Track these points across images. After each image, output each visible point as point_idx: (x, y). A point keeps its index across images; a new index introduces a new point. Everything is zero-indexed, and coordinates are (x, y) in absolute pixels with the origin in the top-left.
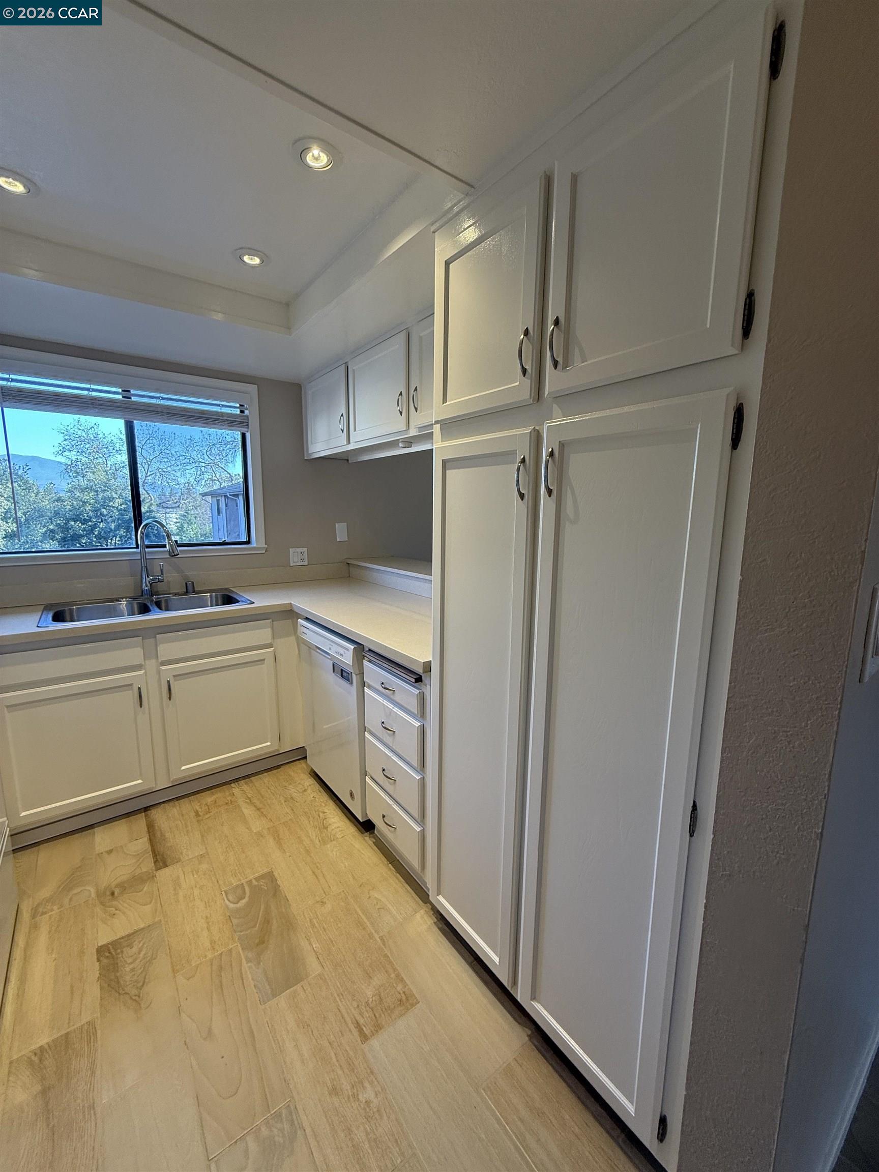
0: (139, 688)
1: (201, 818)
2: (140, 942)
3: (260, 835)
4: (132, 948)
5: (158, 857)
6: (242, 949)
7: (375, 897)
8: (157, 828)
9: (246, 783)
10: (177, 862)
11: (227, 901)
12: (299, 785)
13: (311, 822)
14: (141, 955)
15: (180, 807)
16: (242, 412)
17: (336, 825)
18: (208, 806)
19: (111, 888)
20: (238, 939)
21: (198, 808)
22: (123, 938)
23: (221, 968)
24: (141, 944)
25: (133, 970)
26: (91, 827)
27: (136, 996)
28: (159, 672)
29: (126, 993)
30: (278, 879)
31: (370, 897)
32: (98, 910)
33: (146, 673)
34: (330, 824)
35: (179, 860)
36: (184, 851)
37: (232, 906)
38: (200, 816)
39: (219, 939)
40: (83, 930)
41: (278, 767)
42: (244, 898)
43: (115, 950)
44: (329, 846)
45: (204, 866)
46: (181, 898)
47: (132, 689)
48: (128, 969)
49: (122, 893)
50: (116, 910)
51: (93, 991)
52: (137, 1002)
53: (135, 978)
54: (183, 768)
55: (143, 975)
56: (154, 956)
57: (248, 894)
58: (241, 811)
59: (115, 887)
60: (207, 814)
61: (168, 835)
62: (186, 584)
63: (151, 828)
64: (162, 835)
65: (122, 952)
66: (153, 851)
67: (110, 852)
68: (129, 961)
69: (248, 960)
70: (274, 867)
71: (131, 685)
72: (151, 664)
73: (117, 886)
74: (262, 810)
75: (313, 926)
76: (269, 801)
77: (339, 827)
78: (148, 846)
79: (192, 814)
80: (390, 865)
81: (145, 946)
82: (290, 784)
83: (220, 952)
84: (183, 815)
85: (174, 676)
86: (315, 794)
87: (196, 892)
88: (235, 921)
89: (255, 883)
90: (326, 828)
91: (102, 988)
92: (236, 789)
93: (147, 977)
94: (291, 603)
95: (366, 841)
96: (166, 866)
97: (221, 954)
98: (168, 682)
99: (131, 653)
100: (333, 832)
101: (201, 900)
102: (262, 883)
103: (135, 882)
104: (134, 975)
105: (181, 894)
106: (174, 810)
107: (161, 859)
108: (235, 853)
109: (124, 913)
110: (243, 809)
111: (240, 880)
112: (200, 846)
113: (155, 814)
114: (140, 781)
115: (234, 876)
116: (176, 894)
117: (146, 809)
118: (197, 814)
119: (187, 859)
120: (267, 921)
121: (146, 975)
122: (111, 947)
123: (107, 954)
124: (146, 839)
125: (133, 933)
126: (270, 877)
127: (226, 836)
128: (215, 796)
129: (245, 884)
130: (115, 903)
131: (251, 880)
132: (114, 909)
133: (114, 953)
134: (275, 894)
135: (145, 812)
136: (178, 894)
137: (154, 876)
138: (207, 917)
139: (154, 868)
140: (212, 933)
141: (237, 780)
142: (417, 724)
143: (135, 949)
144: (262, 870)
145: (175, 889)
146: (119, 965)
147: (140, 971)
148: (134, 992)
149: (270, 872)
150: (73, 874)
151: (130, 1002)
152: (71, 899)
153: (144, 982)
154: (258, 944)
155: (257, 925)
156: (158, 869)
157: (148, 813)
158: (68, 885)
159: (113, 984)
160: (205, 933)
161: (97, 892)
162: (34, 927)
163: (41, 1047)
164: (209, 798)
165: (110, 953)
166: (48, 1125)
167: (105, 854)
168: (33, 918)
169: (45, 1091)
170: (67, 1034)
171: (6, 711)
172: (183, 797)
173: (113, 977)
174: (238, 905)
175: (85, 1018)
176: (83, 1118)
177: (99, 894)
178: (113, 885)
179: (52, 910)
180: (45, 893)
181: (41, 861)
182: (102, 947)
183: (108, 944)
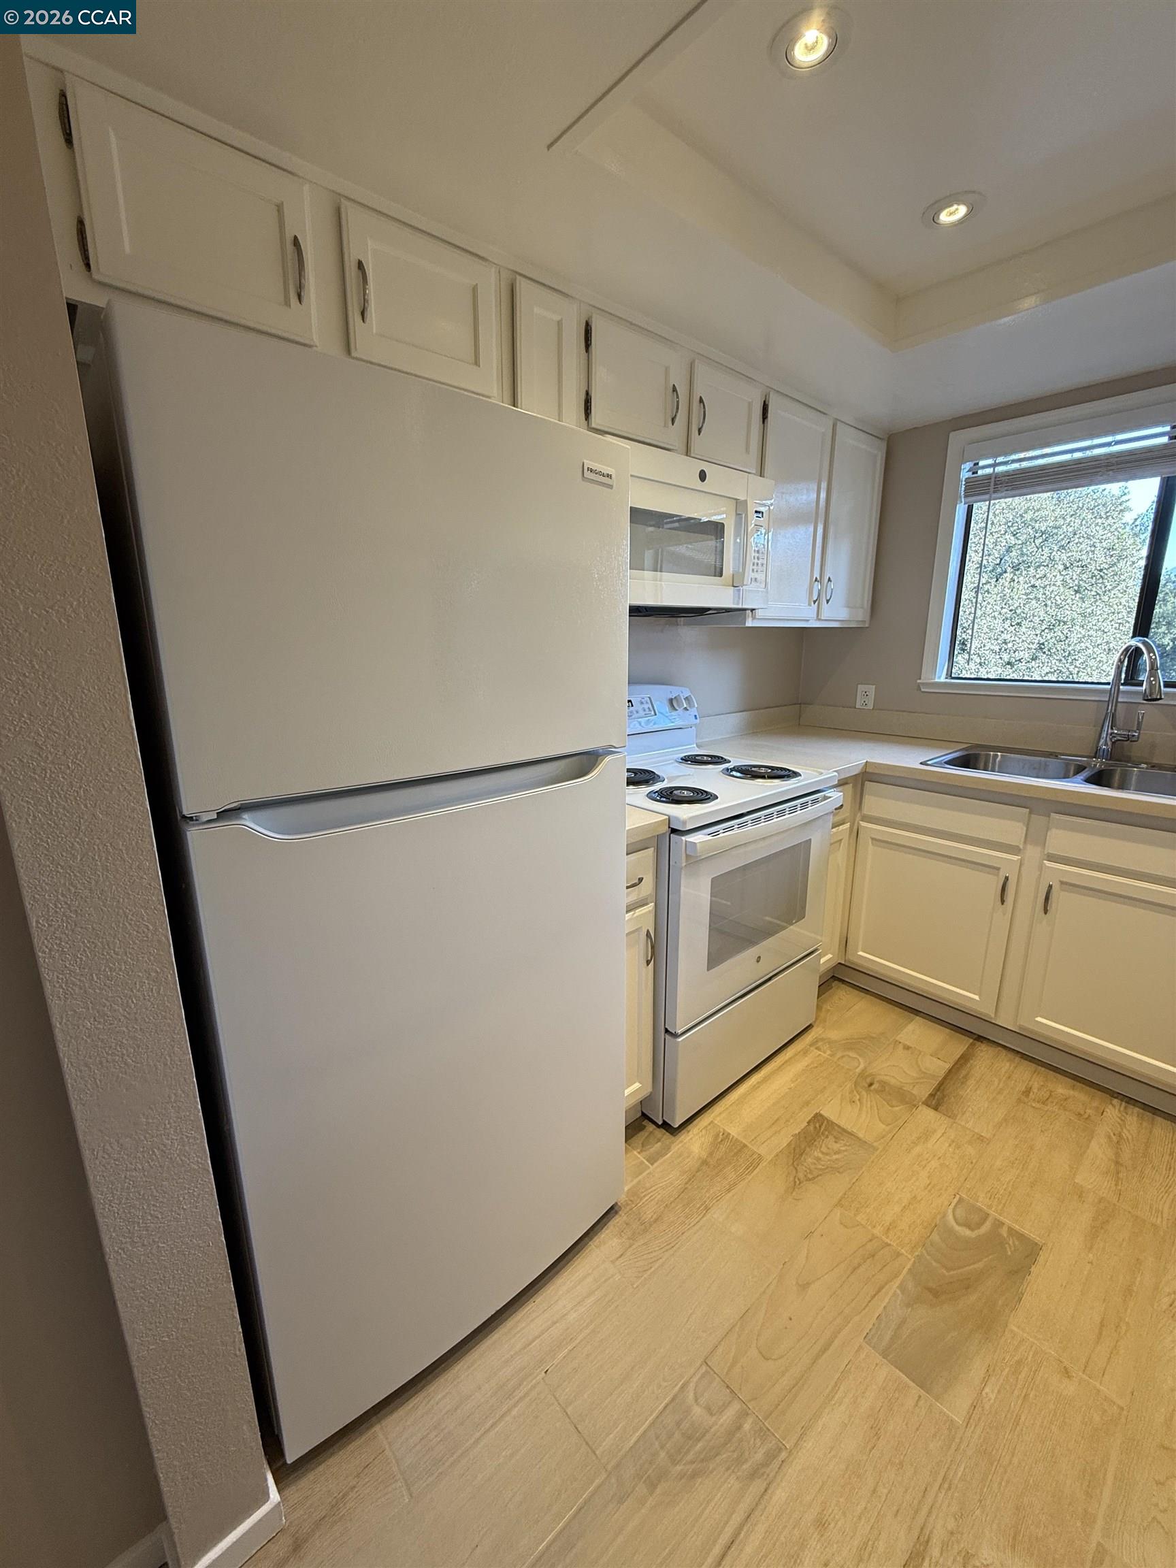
0: (1007, 878)
1: (1026, 1100)
2: (845, 1145)
3: (1080, 1194)
4: (836, 1142)
5: (938, 1093)
6: (910, 1269)
8: (969, 1065)
9: (1141, 1117)
10: (949, 1117)
11: (950, 1211)
14: (835, 1157)
15: (1015, 1067)
18: (1051, 1095)
19: (874, 1079)
20: (918, 1256)
21: (1036, 1086)
22: (839, 1127)
23: (873, 1256)
24: (843, 1148)
25: (818, 1159)
26: (916, 1012)
27: (799, 1179)
28: (1041, 867)
29: (796, 1169)
30: (1039, 1264)
32: (849, 1085)
33: (1021, 860)
35: (953, 1116)
36: (967, 1114)
37: (950, 1217)
38: (1027, 1096)
39: (902, 1231)
40: (825, 1088)
42: (972, 1230)
43: (825, 1130)
45: (970, 1150)
46: (915, 1153)
47: (997, 875)
48: (816, 1154)
49: (877, 1091)
50: (859, 1100)
51: (784, 1139)
52: (795, 1185)
53: (812, 1167)
54: (1039, 1019)
55: (820, 1173)
56: (841, 1170)
57: (982, 1231)
58: (1089, 1141)
59: (877, 1081)
60: (1038, 1102)
61: (971, 1082)
63: (964, 1059)
64: (966, 1077)
65: (827, 1137)
66: (941, 1084)
67: (907, 1048)
68: (824, 1150)
69: (902, 1287)
70: (1050, 1245)
71: (998, 869)
72: (1033, 852)
73: (880, 1082)
74: (1123, 1169)
75: (1016, 1372)
76: (1149, 1170)
78: (942, 1074)
79: (1022, 1087)
81: (845, 1153)
83: (888, 1241)
84: (1009, 1078)
85: (1062, 883)
87: (934, 1164)
88: (935, 1237)
89: (1004, 1232)
91: (789, 1145)
92: (1114, 1110)
93: (820, 1177)
96: (936, 1109)
97: (889, 1245)
98: (1050, 887)
99: (1009, 827)
101: (929, 1177)
102: (1011, 1242)
103: (900, 1096)
104: (815, 1164)
105: (918, 1149)
106: (1005, 1064)
107: (938, 1099)
108: (1018, 1175)
109: (860, 1110)
110: (1094, 1144)
111: (990, 1207)
112: (991, 1125)
113: (984, 1051)
114: (977, 997)
115: (989, 1195)
116: (915, 1144)
117: (980, 1038)
118: (1027, 1092)
119: (963, 1123)
120: (967, 1284)
121: (821, 1175)
122: (825, 1122)
123: (817, 1125)
124: (948, 1066)
125: (849, 1133)
126: (1032, 1251)
127: (1031, 1148)
128: (1072, 1092)
129: (990, 1218)
130: (864, 1093)
131: (1004, 1224)
132: (858, 1097)
133: (822, 1129)
134: (1012, 1274)
135: (975, 1040)
136: (917, 1145)
137: (917, 1107)
138: (915, 1197)
139: (924, 1099)
140: (902, 1216)
143: (836, 1146)
144: (1030, 1231)
145: (919, 1138)
146: (816, 1143)
147: (820, 1167)
148: (801, 1175)
149: (1036, 1244)
150: (864, 1039)
151: (792, 1179)
152: (843, 1057)
153: (814, 1178)
154: (930, 1290)
155: (952, 1273)
156: (926, 1103)
157: (978, 1044)
158: (851, 1045)
159: (797, 1151)
160: (897, 1209)
161: (863, 1070)
162: (805, 1052)
163: (729, 1134)
164: (1062, 1088)
165: (820, 1127)
166: (686, 1183)
167: (901, 1046)
168: (811, 1045)
169: (705, 1162)
170: (745, 1146)
171: (870, 843)
172: (1032, 1060)
173: (803, 1147)
174: (957, 1228)
175: (762, 1150)
176: (699, 1208)
177: (862, 1075)
178: (882, 1078)
179: (825, 1052)
180: (834, 1035)
181: (856, 1007)
182: (821, 1115)
183: (826, 1118)
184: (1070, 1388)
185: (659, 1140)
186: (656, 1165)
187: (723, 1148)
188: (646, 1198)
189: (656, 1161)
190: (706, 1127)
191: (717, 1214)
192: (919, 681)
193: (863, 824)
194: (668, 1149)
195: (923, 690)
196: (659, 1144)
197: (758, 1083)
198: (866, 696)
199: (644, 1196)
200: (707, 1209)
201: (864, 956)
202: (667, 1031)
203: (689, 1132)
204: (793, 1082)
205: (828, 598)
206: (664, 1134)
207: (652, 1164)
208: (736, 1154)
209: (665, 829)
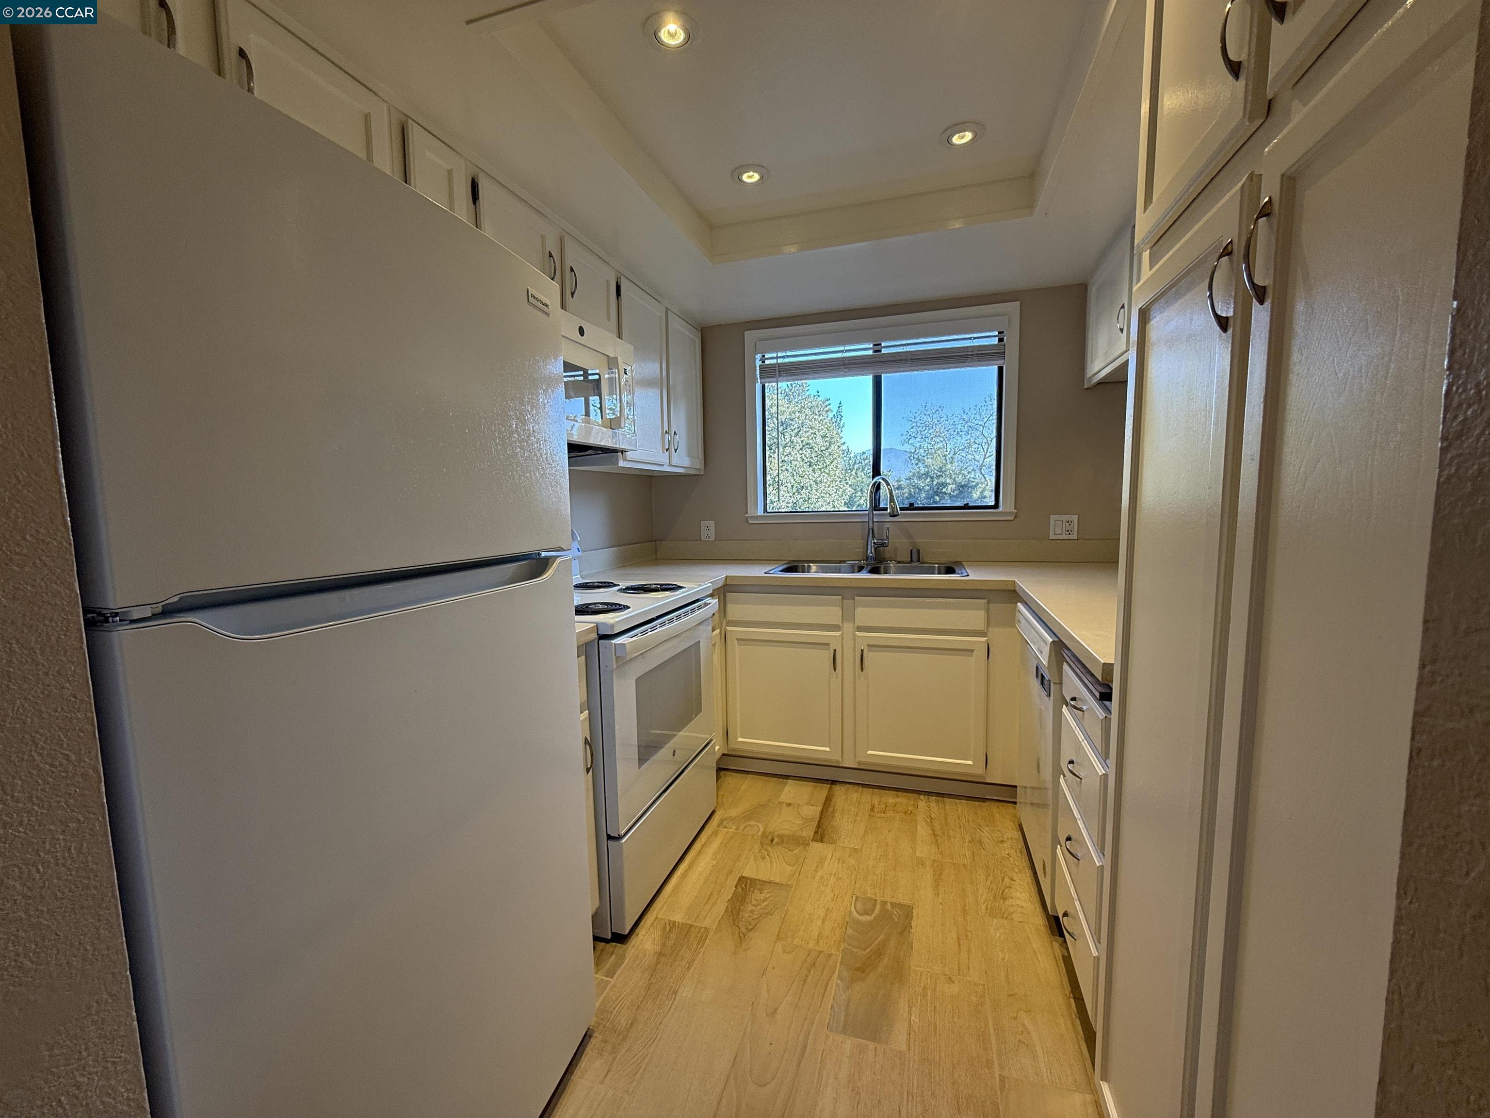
0: (835, 651)
1: (874, 814)
2: (769, 892)
3: (922, 863)
4: (761, 893)
5: (820, 830)
6: (841, 962)
7: (1023, 1025)
8: (832, 803)
9: (937, 802)
10: (832, 844)
11: (853, 908)
12: (999, 833)
13: (988, 882)
14: (764, 905)
15: (861, 795)
16: (1001, 340)
17: (1019, 902)
18: (886, 806)
19: (773, 835)
20: (843, 950)
21: (876, 803)
22: (759, 880)
23: (814, 965)
24: (769, 895)
25: (752, 912)
26: (787, 777)
27: (743, 934)
28: (855, 638)
29: (738, 926)
30: (915, 918)
31: (1016, 1018)
32: (757, 847)
33: (842, 634)
34: (1012, 898)
35: (833, 842)
36: (843, 837)
37: (855, 913)
38: (874, 811)
39: (827, 937)
40: (740, 855)
41: (984, 800)
42: (870, 915)
43: (750, 887)
44: (995, 921)
45: (852, 861)
46: (817, 878)
47: (828, 649)
48: (749, 909)
49: (777, 844)
50: (768, 855)
51: (721, 907)
52: (742, 938)
53: (750, 920)
54: (869, 752)
55: (757, 921)
56: (772, 912)
57: (877, 911)
58: (916, 827)
59: (777, 836)
60: (881, 813)
61: (838, 814)
62: (911, 551)
63: (828, 800)
64: (833, 812)
65: (753, 892)
66: (819, 823)
67: (789, 805)
68: (754, 902)
69: (840, 978)
70: (917, 904)
71: (828, 644)
72: (848, 627)
73: (778, 836)
74: (938, 838)
75: (925, 995)
76: (951, 832)
77: (1022, 907)
78: (818, 816)
79: (869, 806)
80: (1072, 1000)
81: (771, 899)
82: (988, 826)
83: (820, 949)
84: (859, 803)
85: (869, 646)
86: (1012, 852)
87: (832, 880)
88: (850, 931)
89: (889, 907)
90: (1005, 899)
91: (726, 910)
92: (923, 803)
93: (758, 925)
94: (1015, 581)
95: (1052, 948)
96: (822, 841)
97: (821, 952)
98: (862, 651)
99: (831, 611)
100: (1012, 909)
101: (832, 891)
102: (895, 912)
103: (794, 841)
104: (751, 916)
105: (819, 874)
106: (855, 794)
107: (821, 833)
108: (885, 866)
109: (771, 861)
110: (919, 827)
111: (875, 895)
112: (859, 839)
113: (839, 790)
114: (828, 749)
115: (872, 886)
116: (816, 871)
117: (834, 782)
118: (872, 808)
119: (841, 845)
120: (879, 953)
121: (758, 923)
122: (749, 881)
123: (744, 886)
124: (819, 809)
125: (768, 882)
126: (907, 911)
127: (887, 845)
128: (898, 800)
129: (878, 901)
130: (770, 849)
131: (887, 902)
132: (766, 853)
133: (748, 888)
134: (902, 933)
135: (831, 784)
136: (817, 872)
137: (808, 844)
139: (812, 837)
140: (824, 926)
141: (929, 794)
142: (1101, 771)
143: (762, 896)
144: (903, 898)
145: (817, 866)
146: (746, 900)
147: (756, 917)
148: (743, 930)
149: (909, 906)
150: (756, 808)
151: (737, 935)
152: (745, 827)
153: (753, 928)
154: (858, 969)
155: (868, 950)
156: (814, 840)
157: (834, 786)
158: (749, 815)
159: (734, 912)
160: (819, 923)
161: (763, 832)
162: (715, 833)
163: (675, 922)
164: (891, 799)
165: (746, 886)
166: (650, 980)
167: (784, 805)
168: (718, 826)
169: (660, 954)
170: (691, 926)
171: (737, 644)
172: (869, 786)
173: (738, 907)
174: (860, 918)
175: (707, 923)
176: (668, 995)
177: (764, 835)
178: (776, 833)
179: (731, 828)
180: (733, 812)
181: (744, 787)
182: (744, 877)
183: (748, 878)
184: (955, 989)
185: (612, 954)
186: (615, 977)
187: (673, 936)
188: (617, 1009)
189: (614, 974)
190: (653, 924)
191: (686, 992)
192: (747, 515)
193: (728, 628)
194: (623, 957)
195: (750, 522)
196: (613, 957)
197: (685, 871)
198: (708, 530)
199: (615, 1008)
200: (676, 992)
201: (743, 741)
202: (609, 837)
203: (638, 935)
204: (714, 860)
205: (676, 448)
206: (615, 946)
207: (612, 977)
208: (687, 934)
209: (594, 636)
